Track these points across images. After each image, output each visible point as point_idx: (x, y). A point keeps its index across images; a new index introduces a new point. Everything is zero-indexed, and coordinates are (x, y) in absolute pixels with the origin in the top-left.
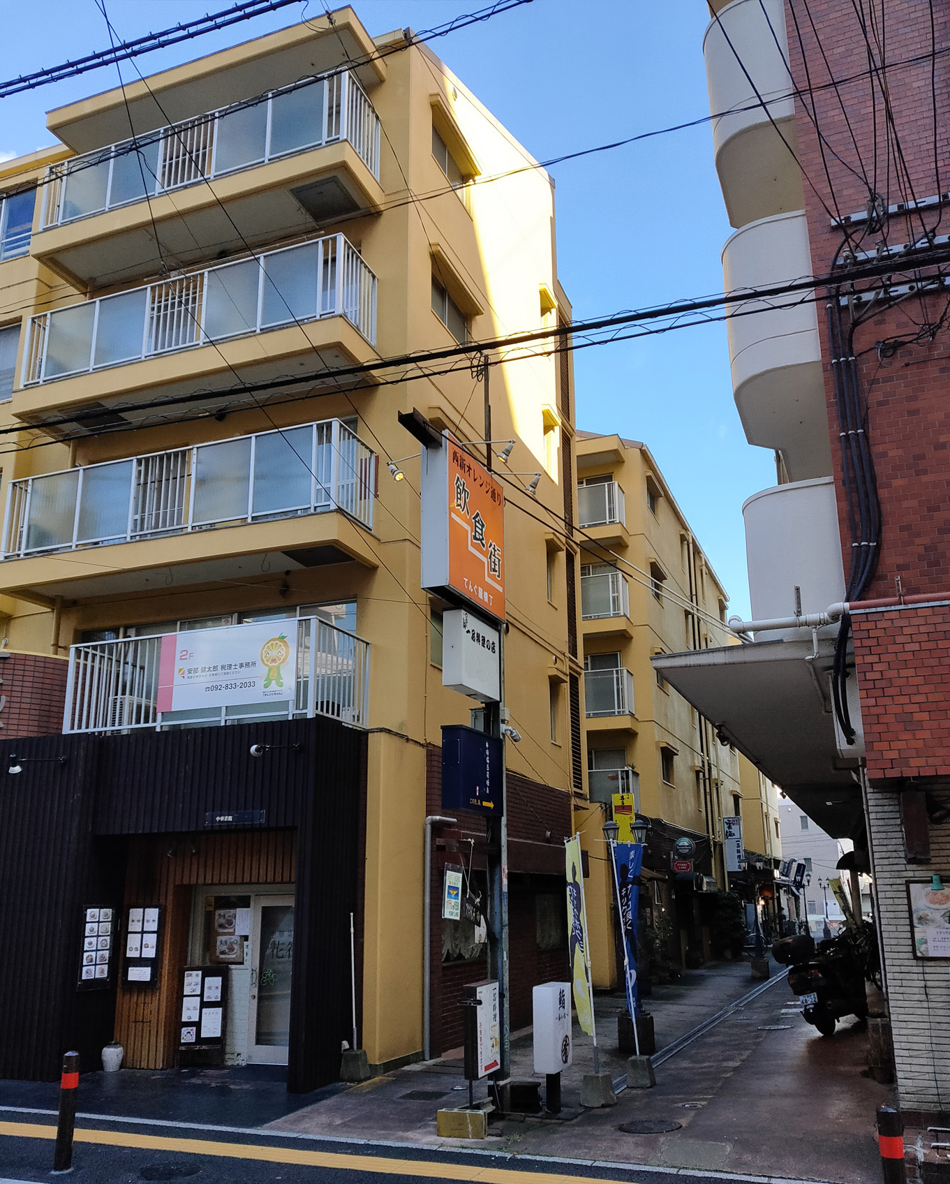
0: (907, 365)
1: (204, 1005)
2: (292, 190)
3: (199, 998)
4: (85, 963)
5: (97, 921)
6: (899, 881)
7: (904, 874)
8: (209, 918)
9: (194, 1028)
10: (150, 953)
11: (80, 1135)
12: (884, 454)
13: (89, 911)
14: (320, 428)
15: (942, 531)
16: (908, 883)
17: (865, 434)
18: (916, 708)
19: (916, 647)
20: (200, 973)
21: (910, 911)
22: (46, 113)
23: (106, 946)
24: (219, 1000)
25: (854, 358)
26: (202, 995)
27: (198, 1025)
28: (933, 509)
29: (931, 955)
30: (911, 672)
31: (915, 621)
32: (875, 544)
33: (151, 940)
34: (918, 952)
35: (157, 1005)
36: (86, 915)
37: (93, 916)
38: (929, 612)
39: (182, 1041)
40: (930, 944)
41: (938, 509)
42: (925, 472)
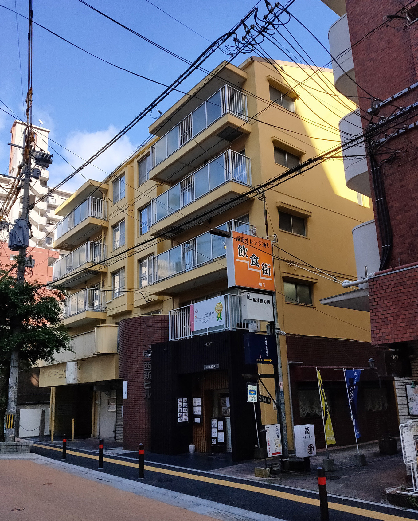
0: (399, 166)
1: (218, 431)
2: (217, 135)
3: (216, 429)
4: (179, 416)
5: (182, 404)
6: (403, 384)
7: (404, 381)
8: (219, 400)
9: (216, 439)
10: (200, 413)
11: (146, 468)
12: (392, 206)
13: (178, 399)
14: (228, 223)
15: (415, 236)
16: (406, 385)
17: (385, 199)
18: (388, 315)
19: (390, 290)
20: (216, 420)
21: (407, 396)
22: (148, 128)
23: (186, 411)
24: (223, 429)
25: (379, 168)
26: (217, 428)
27: (216, 438)
28: (411, 227)
29: (415, 414)
30: (387, 301)
31: (390, 279)
32: (390, 245)
33: (199, 408)
34: (410, 413)
35: (203, 431)
36: (177, 401)
37: (180, 401)
38: (407, 272)
39: (212, 443)
40: (414, 409)
41: (413, 227)
42: (407, 211)
